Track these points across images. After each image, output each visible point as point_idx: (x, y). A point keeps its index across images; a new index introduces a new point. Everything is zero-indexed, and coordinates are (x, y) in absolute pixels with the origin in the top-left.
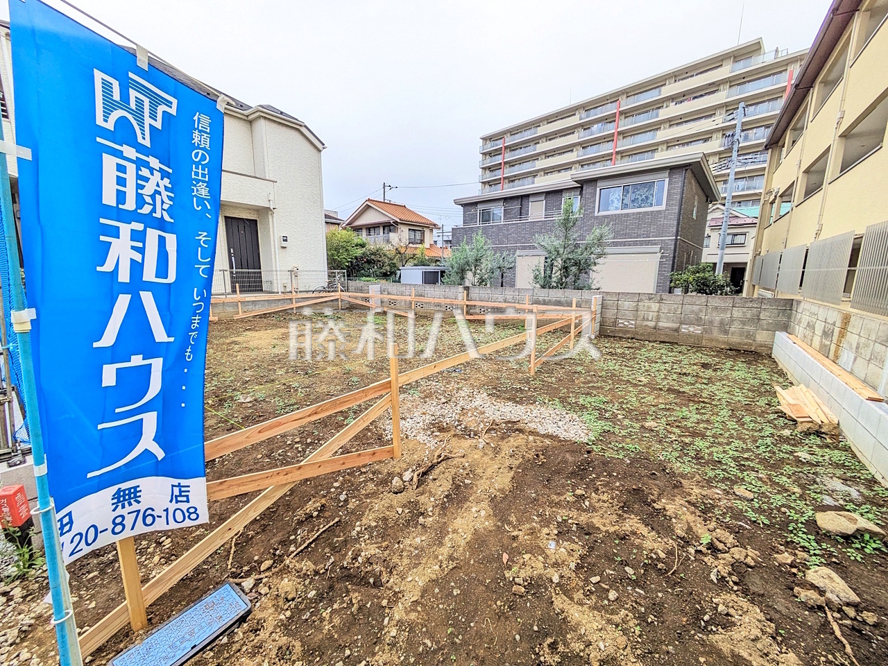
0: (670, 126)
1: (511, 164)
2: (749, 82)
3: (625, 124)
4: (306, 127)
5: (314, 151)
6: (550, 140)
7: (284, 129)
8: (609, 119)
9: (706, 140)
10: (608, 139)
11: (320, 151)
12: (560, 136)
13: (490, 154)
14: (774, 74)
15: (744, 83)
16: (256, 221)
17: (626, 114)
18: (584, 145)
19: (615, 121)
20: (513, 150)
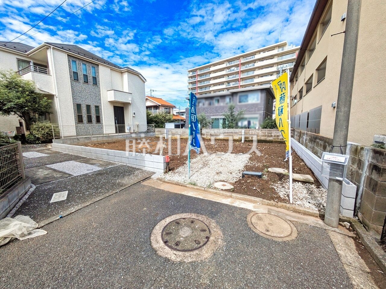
0: (259, 69)
1: (200, 82)
2: (284, 55)
3: (243, 68)
4: (141, 74)
5: (142, 82)
6: (215, 73)
7: (134, 75)
8: (237, 66)
9: (271, 75)
10: (237, 73)
11: (144, 82)
12: (219, 71)
13: (191, 77)
14: (292, 53)
15: (282, 56)
16: (123, 107)
17: (243, 64)
18: (228, 75)
19: (239, 66)
20: (201, 76)
